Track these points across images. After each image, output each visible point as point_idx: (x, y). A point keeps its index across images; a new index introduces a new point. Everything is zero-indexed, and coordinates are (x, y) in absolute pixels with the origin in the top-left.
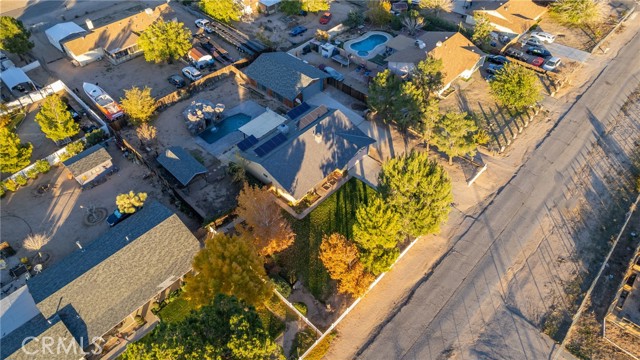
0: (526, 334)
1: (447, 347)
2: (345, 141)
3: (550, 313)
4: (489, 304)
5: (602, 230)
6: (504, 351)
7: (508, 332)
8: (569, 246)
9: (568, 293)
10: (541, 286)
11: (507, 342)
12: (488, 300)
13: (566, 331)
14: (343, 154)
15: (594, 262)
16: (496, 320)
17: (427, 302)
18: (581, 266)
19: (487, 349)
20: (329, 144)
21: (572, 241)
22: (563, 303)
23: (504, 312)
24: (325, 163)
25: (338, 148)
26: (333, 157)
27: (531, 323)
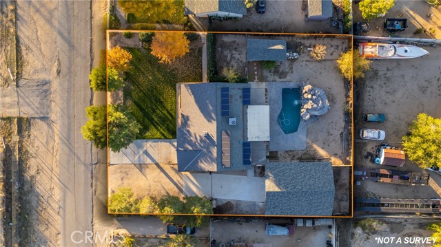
0: (33, 109)
1: (61, 74)
2: (190, 148)
3: (29, 131)
4: (57, 113)
5: (28, 214)
6: (37, 93)
7: (41, 104)
8: (39, 186)
9: (27, 151)
10: (40, 145)
11: (39, 99)
12: (58, 115)
13: (18, 127)
14: (185, 138)
15: (23, 185)
16: (49, 107)
17: (82, 89)
18: (27, 176)
19: (45, 88)
20: (198, 138)
21: (39, 191)
22: (26, 142)
23: (48, 114)
24: (189, 122)
25: (191, 140)
26: (188, 131)
27: (34, 118)
